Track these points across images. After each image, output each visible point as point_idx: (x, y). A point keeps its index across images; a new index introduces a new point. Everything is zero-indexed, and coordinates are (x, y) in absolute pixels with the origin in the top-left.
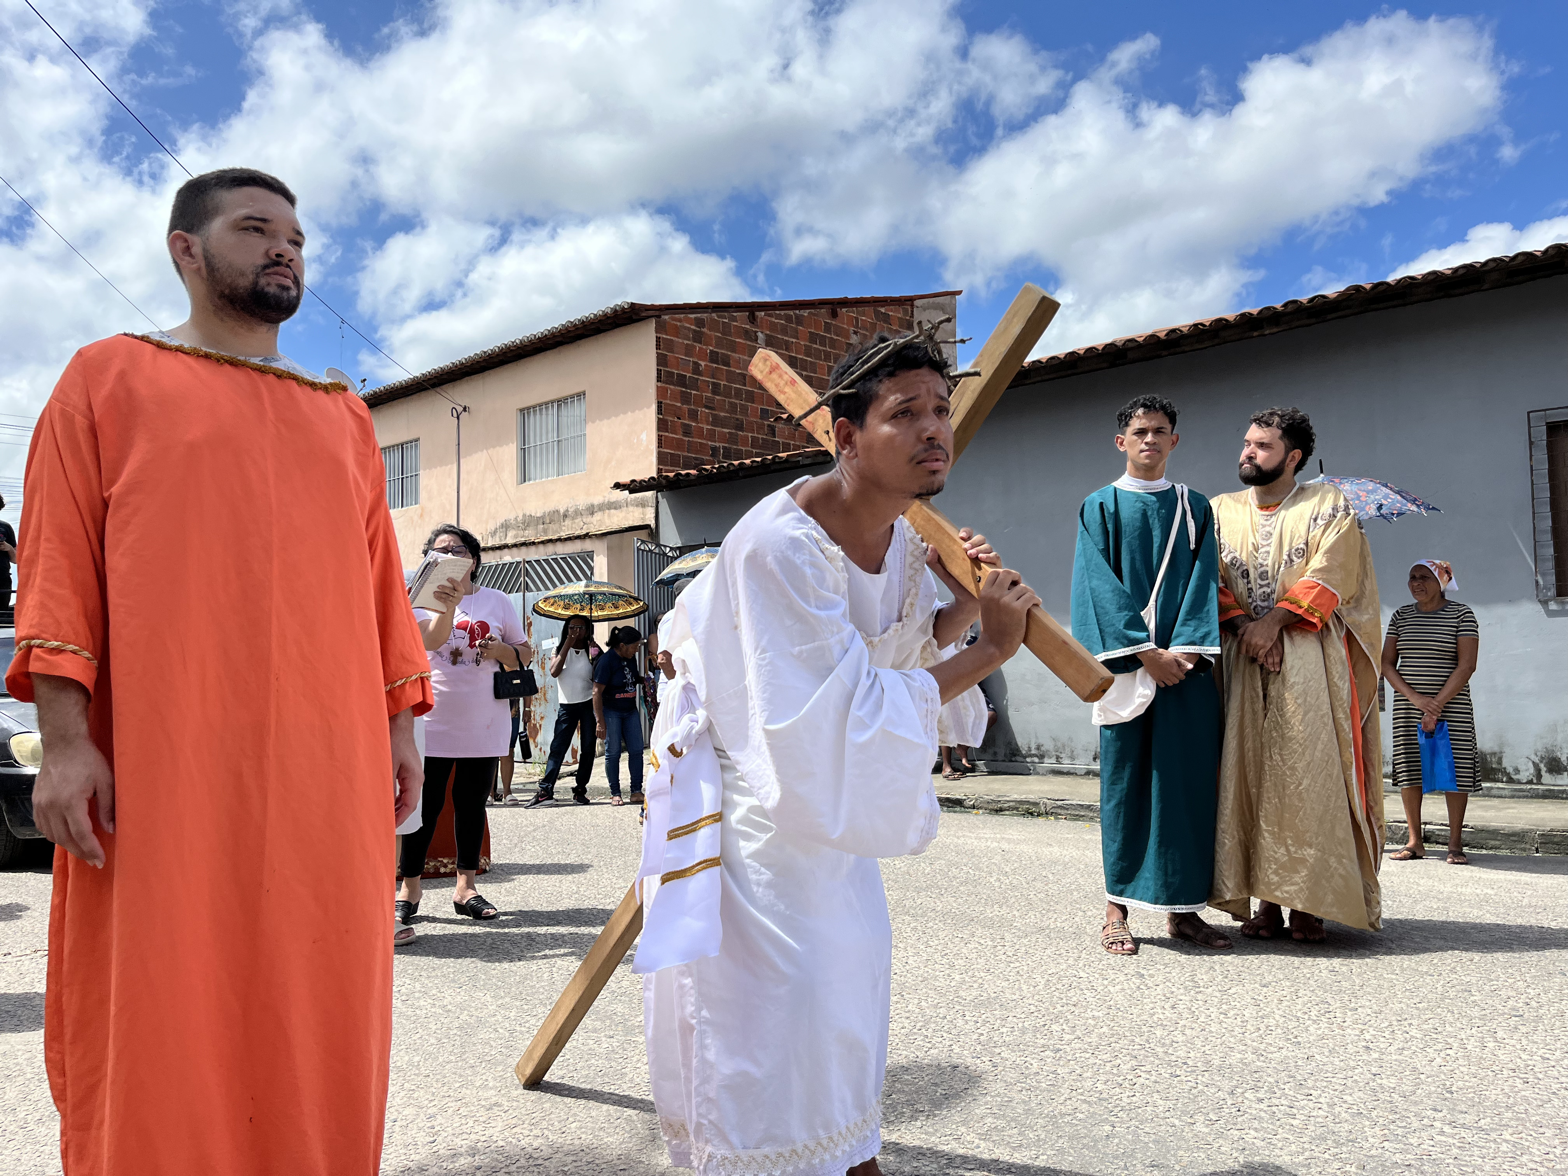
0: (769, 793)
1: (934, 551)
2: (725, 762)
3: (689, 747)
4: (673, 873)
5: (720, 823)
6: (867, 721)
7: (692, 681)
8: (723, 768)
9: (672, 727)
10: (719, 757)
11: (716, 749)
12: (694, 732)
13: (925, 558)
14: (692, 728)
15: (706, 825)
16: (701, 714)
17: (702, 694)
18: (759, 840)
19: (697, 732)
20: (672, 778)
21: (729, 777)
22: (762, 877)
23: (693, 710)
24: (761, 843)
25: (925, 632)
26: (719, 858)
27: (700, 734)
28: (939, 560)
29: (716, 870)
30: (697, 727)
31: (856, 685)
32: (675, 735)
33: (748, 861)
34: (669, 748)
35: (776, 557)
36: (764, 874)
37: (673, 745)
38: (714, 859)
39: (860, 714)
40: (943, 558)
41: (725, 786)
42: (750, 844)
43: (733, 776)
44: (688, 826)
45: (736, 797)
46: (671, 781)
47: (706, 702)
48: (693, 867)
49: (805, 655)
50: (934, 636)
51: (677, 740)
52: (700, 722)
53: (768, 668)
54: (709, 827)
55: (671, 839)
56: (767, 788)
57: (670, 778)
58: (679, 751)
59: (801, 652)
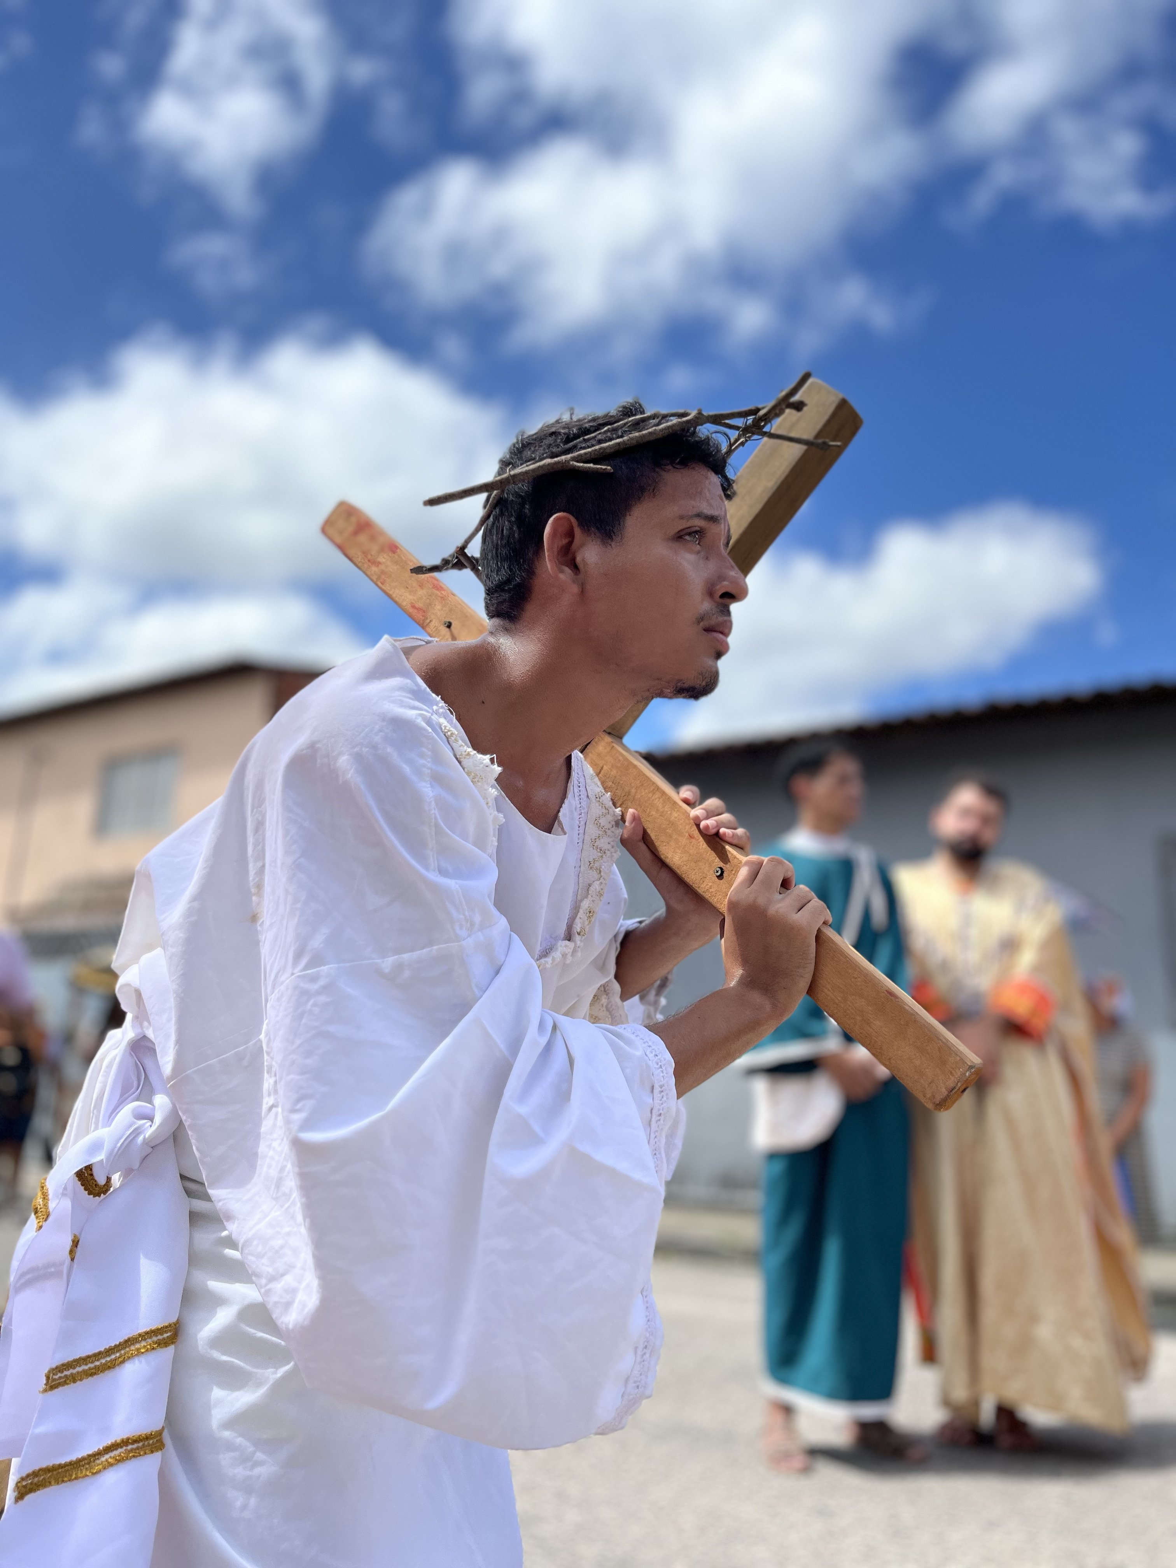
0: (294, 1291)
1: (635, 819)
2: (199, 1205)
3: (128, 1173)
4: (47, 1470)
5: (171, 1348)
6: (537, 1128)
7: (150, 1034)
8: (195, 1218)
9: (96, 1128)
10: (189, 1193)
11: (183, 1177)
12: (140, 1139)
13: (619, 832)
14: (137, 1132)
15: (139, 1353)
16: (161, 1102)
17: (167, 1060)
18: (259, 1385)
19: (146, 1142)
20: (76, 1243)
21: (205, 1239)
22: (258, 1471)
23: (146, 1091)
24: (262, 1391)
25: (602, 968)
26: (160, 1433)
27: (154, 1146)
28: (645, 838)
29: (151, 1463)
30: (150, 1130)
31: (515, 1045)
32: (96, 1147)
33: (227, 1434)
34: (80, 1175)
35: (358, 758)
36: (261, 1463)
37: (89, 1168)
38: (147, 1438)
39: (523, 1110)
40: (653, 835)
41: (194, 1259)
42: (236, 1394)
43: (214, 1236)
44: (98, 1355)
45: (216, 1285)
46: (72, 1252)
47: (170, 1079)
48: (99, 1454)
49: (407, 974)
50: (617, 977)
51: (97, 1158)
52: (158, 1120)
53: (322, 999)
54: (143, 1359)
55: (52, 1388)
56: (289, 1280)
57: (69, 1244)
58: (102, 1181)
59: (399, 968)
